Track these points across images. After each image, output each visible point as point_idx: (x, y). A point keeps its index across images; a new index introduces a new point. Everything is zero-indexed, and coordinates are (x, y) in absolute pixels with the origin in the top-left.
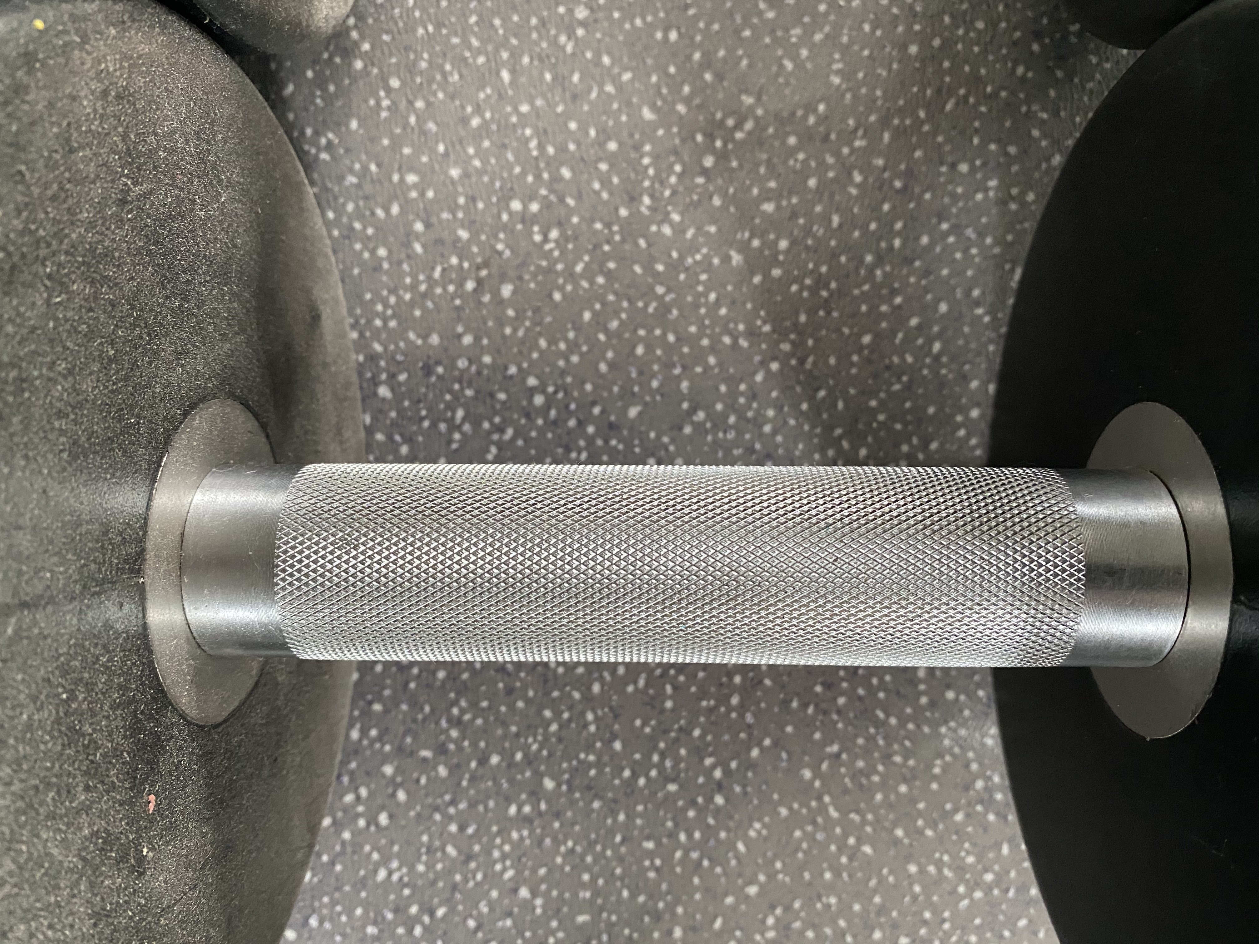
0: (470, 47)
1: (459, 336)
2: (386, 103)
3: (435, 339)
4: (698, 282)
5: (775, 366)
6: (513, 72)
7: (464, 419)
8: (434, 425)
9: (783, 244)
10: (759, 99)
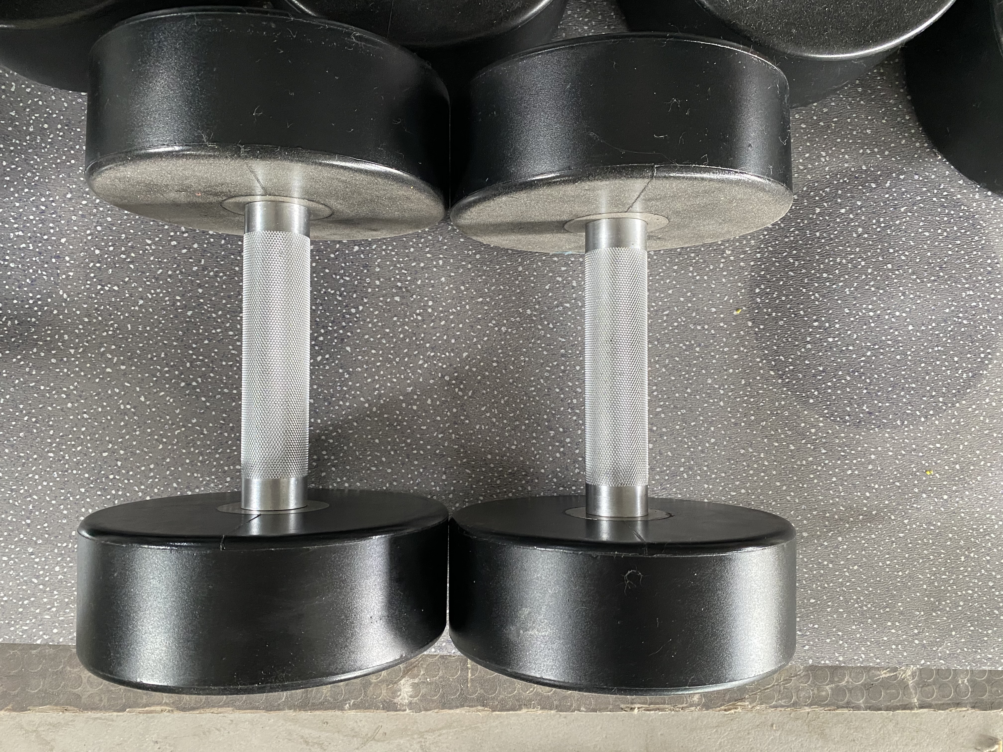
0: (491, 286)
1: (379, 279)
2: (470, 253)
3: (378, 270)
4: (400, 375)
5: (367, 405)
6: (482, 302)
7: (345, 280)
8: (342, 268)
9: (415, 408)
10: (470, 397)
